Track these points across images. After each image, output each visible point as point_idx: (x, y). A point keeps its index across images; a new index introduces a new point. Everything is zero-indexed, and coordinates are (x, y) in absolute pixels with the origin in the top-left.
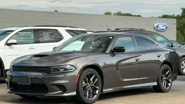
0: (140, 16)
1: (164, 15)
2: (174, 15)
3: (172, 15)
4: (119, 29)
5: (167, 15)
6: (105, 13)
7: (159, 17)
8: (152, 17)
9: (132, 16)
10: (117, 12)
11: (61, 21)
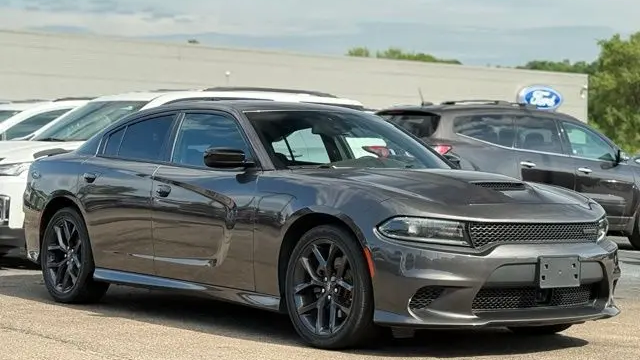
0: (457, 62)
1: (535, 62)
2: (567, 61)
3: (562, 61)
4: (452, 103)
5: (543, 63)
6: (349, 52)
7: (519, 68)
9: (434, 60)
10: (387, 50)
11: (227, 76)
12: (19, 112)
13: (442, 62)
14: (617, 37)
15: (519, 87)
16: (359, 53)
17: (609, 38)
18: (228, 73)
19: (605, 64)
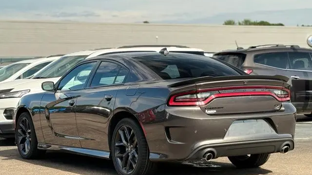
4: (255, 47)
6: (225, 22)
8: (303, 26)
9: (268, 24)
11: (157, 38)
12: (29, 64)
13: (273, 25)
16: (230, 23)
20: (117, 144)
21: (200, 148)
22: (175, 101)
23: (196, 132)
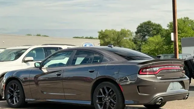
14: (102, 30)
15: (83, 43)
16: (38, 35)
17: (100, 31)
18: (4, 42)
19: (100, 37)
20: (97, 97)
21: (157, 97)
22: (142, 72)
23: (155, 88)
